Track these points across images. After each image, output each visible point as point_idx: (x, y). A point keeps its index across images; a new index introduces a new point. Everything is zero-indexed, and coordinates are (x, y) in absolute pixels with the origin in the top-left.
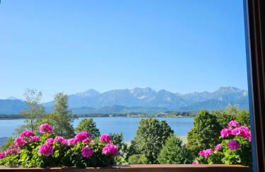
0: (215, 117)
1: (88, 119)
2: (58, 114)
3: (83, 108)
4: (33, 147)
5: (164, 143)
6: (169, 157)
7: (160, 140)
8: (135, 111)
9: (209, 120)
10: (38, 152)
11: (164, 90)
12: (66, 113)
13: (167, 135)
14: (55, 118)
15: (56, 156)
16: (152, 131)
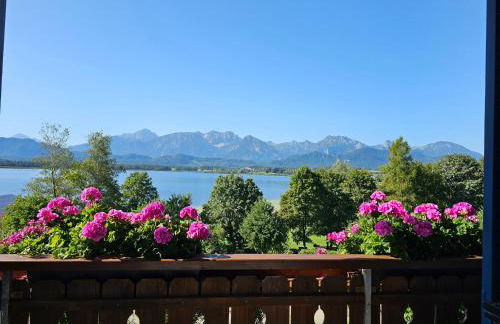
0: (319, 176)
1: (141, 172)
2: (94, 165)
3: (133, 156)
4: (70, 224)
5: (249, 209)
6: (255, 228)
7: (243, 204)
8: (209, 164)
9: (311, 180)
11: (250, 136)
12: (107, 163)
13: (254, 199)
14: (91, 170)
16: (233, 192)
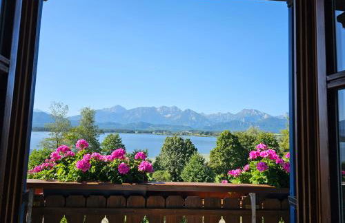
0: (237, 137)
1: (114, 134)
2: (84, 129)
3: (110, 123)
4: (69, 162)
5: (188, 161)
6: (191, 174)
7: (184, 157)
8: (161, 129)
9: (231, 140)
10: (75, 166)
11: (189, 110)
12: (92, 128)
13: (191, 153)
14: (82, 132)
15: (92, 172)
16: (176, 148)
